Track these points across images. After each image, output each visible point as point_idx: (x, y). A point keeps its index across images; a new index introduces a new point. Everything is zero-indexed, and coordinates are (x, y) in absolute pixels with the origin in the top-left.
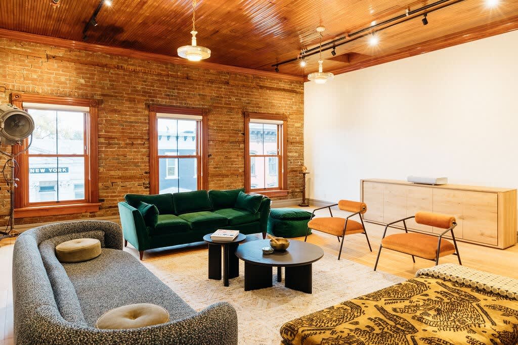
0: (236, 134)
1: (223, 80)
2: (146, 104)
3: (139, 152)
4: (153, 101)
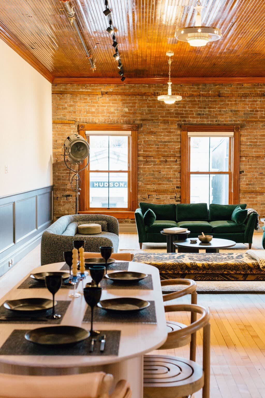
1: (259, 92)
2: (178, 124)
3: (171, 168)
4: (185, 121)
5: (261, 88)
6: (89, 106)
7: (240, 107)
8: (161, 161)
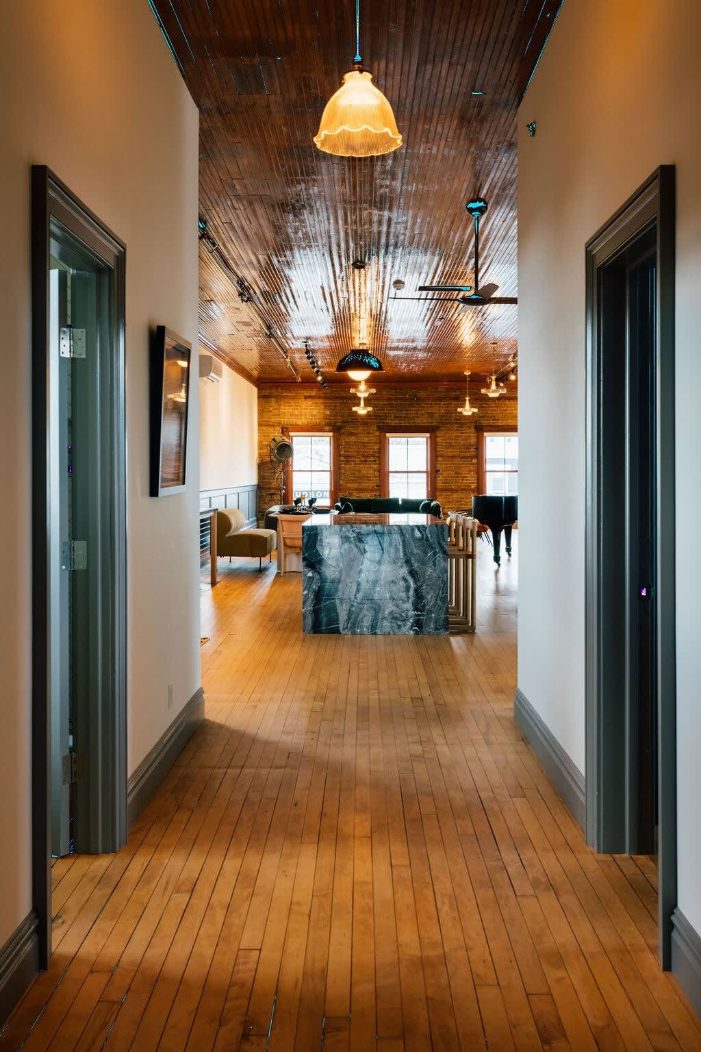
0: (467, 448)
2: (377, 426)
4: (383, 423)
6: (292, 409)
8: (361, 461)
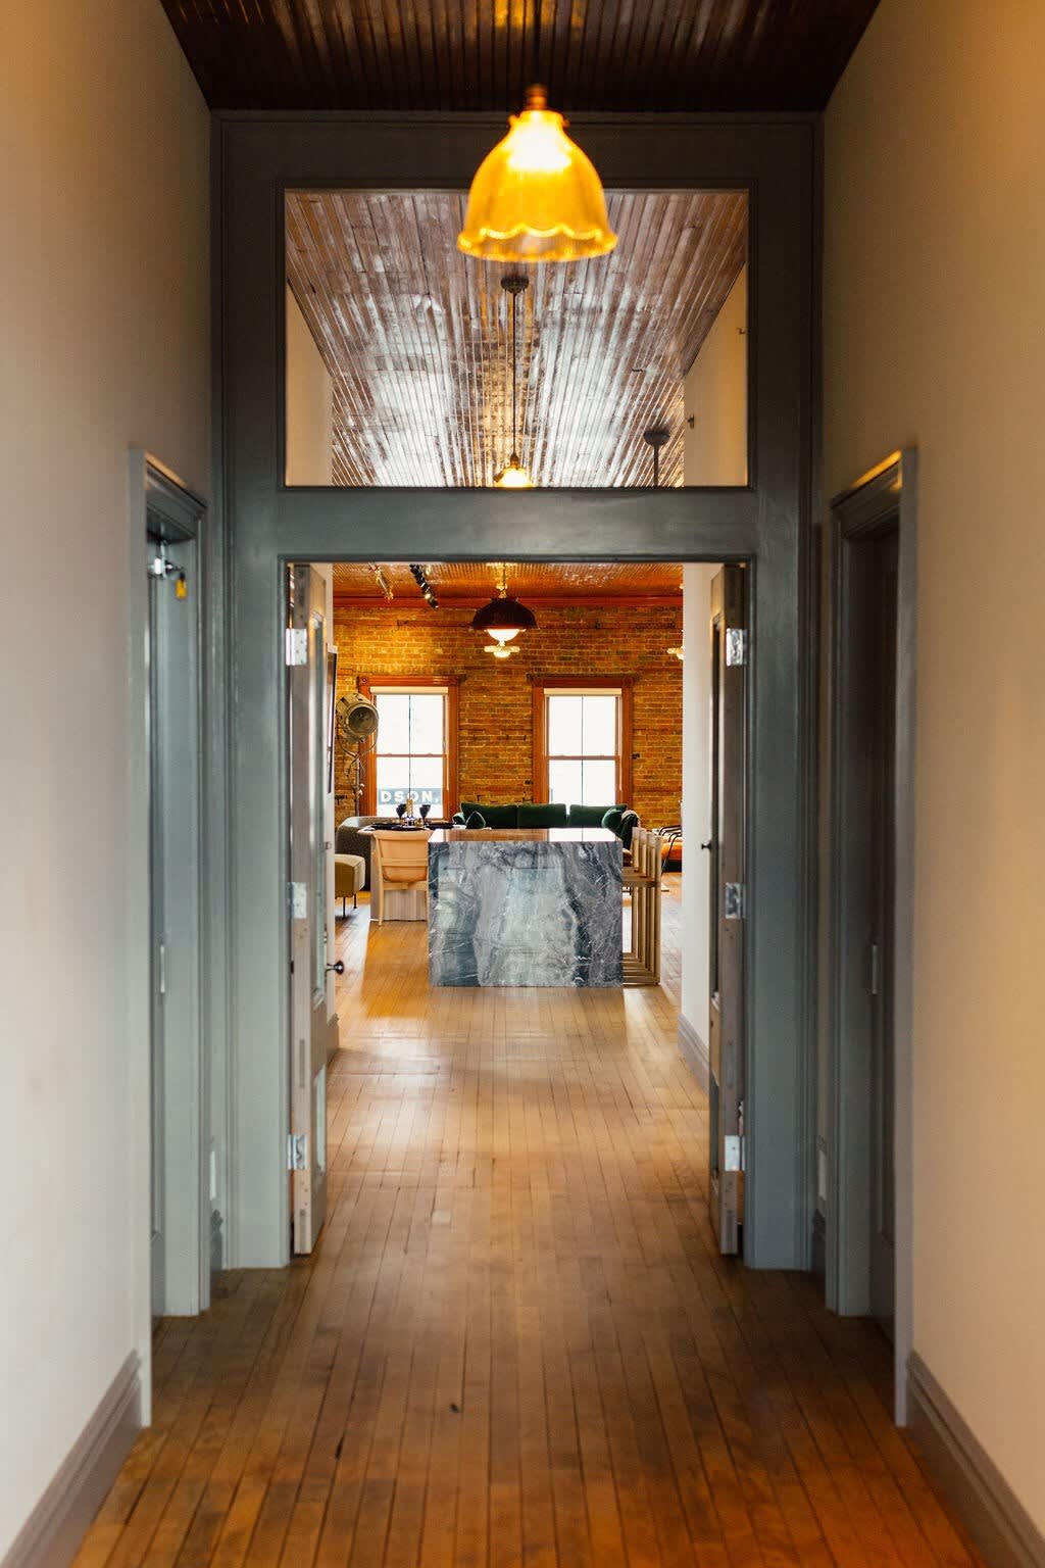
1: (663, 622)
2: (529, 676)
3: (517, 750)
4: (540, 670)
5: (665, 614)
6: (377, 645)
7: (631, 646)
8: (499, 738)
